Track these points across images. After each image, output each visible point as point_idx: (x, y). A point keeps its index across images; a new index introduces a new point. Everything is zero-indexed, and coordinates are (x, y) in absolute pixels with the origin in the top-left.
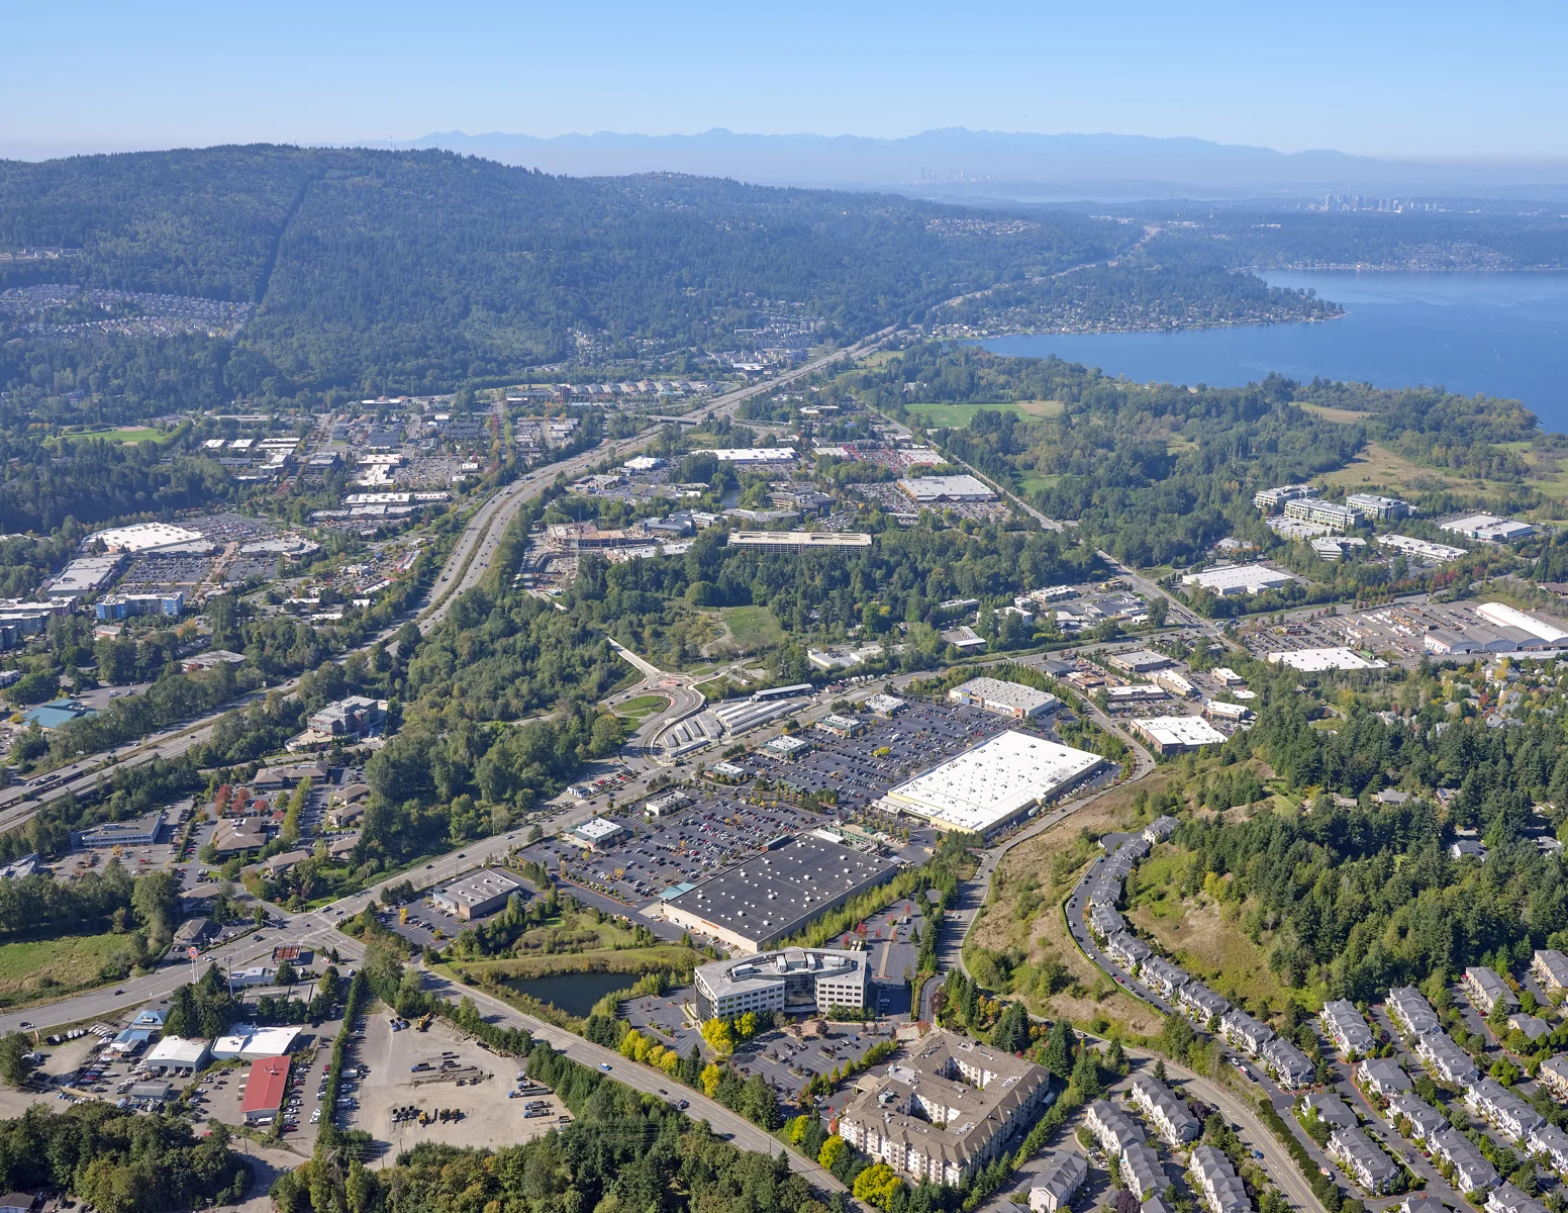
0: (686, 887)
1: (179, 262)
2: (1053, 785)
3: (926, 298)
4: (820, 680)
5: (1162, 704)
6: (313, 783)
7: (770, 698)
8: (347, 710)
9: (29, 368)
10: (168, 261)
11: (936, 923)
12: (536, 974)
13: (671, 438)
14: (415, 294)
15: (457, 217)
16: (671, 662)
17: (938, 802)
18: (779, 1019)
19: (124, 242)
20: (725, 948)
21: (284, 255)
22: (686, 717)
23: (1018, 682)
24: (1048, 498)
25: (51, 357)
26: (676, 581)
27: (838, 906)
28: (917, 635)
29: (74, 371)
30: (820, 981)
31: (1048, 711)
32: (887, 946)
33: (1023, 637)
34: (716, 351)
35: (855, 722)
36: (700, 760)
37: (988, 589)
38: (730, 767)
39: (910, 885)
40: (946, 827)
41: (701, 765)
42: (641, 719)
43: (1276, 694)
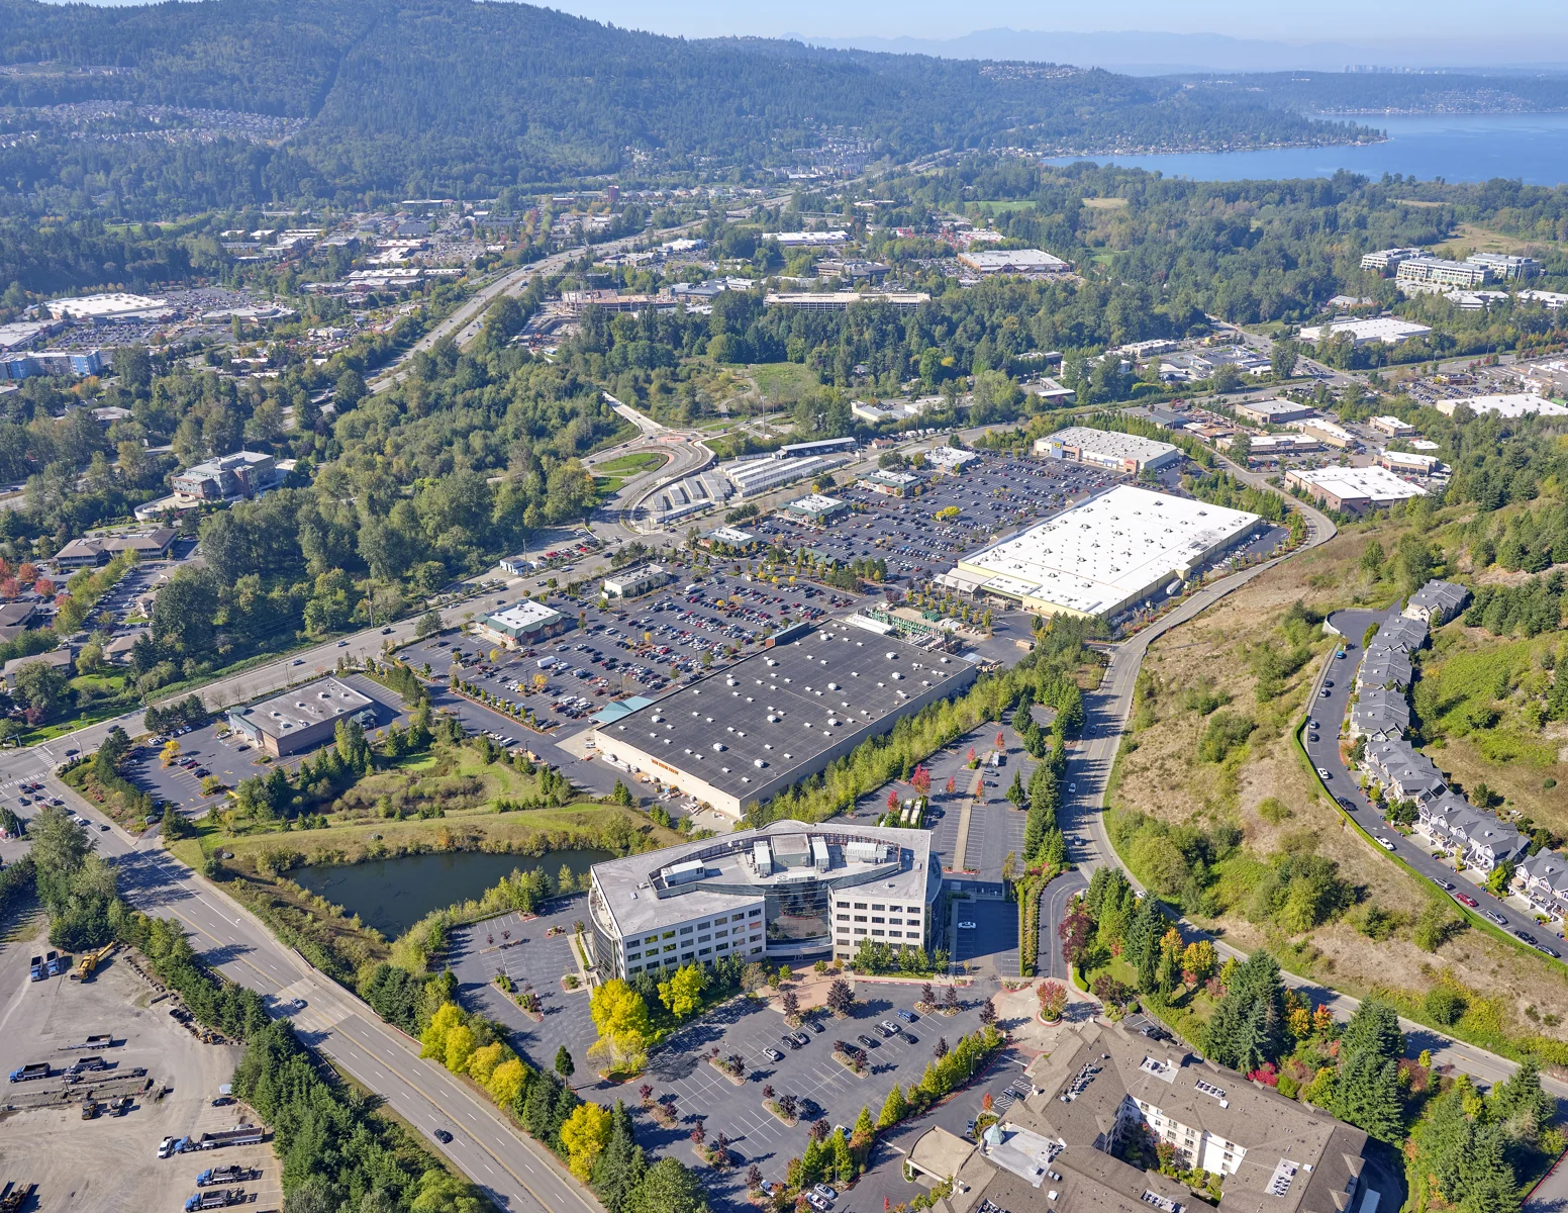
0: (637, 703)
1: (234, 79)
2: (1197, 552)
3: (981, 127)
4: (864, 434)
5: (1317, 454)
6: (137, 559)
7: (800, 453)
8: (223, 467)
9: (59, 171)
10: (222, 77)
11: (1054, 767)
12: (353, 856)
13: (716, 224)
14: (473, 111)
15: (523, 49)
16: (680, 417)
17: (1033, 575)
18: (752, 974)
19: (180, 60)
20: (687, 807)
21: (344, 76)
22: (688, 476)
23: (1124, 431)
24: (1127, 263)
25: (85, 160)
26: (698, 336)
27: (881, 735)
28: (987, 384)
29: (108, 173)
30: (837, 896)
31: (1168, 463)
32: (965, 809)
33: (1120, 387)
34: (773, 166)
35: (908, 478)
36: (695, 524)
37: (1071, 342)
38: (736, 533)
39: (1002, 698)
40: (1048, 610)
41: (695, 532)
42: (626, 479)
43: (1471, 442)
